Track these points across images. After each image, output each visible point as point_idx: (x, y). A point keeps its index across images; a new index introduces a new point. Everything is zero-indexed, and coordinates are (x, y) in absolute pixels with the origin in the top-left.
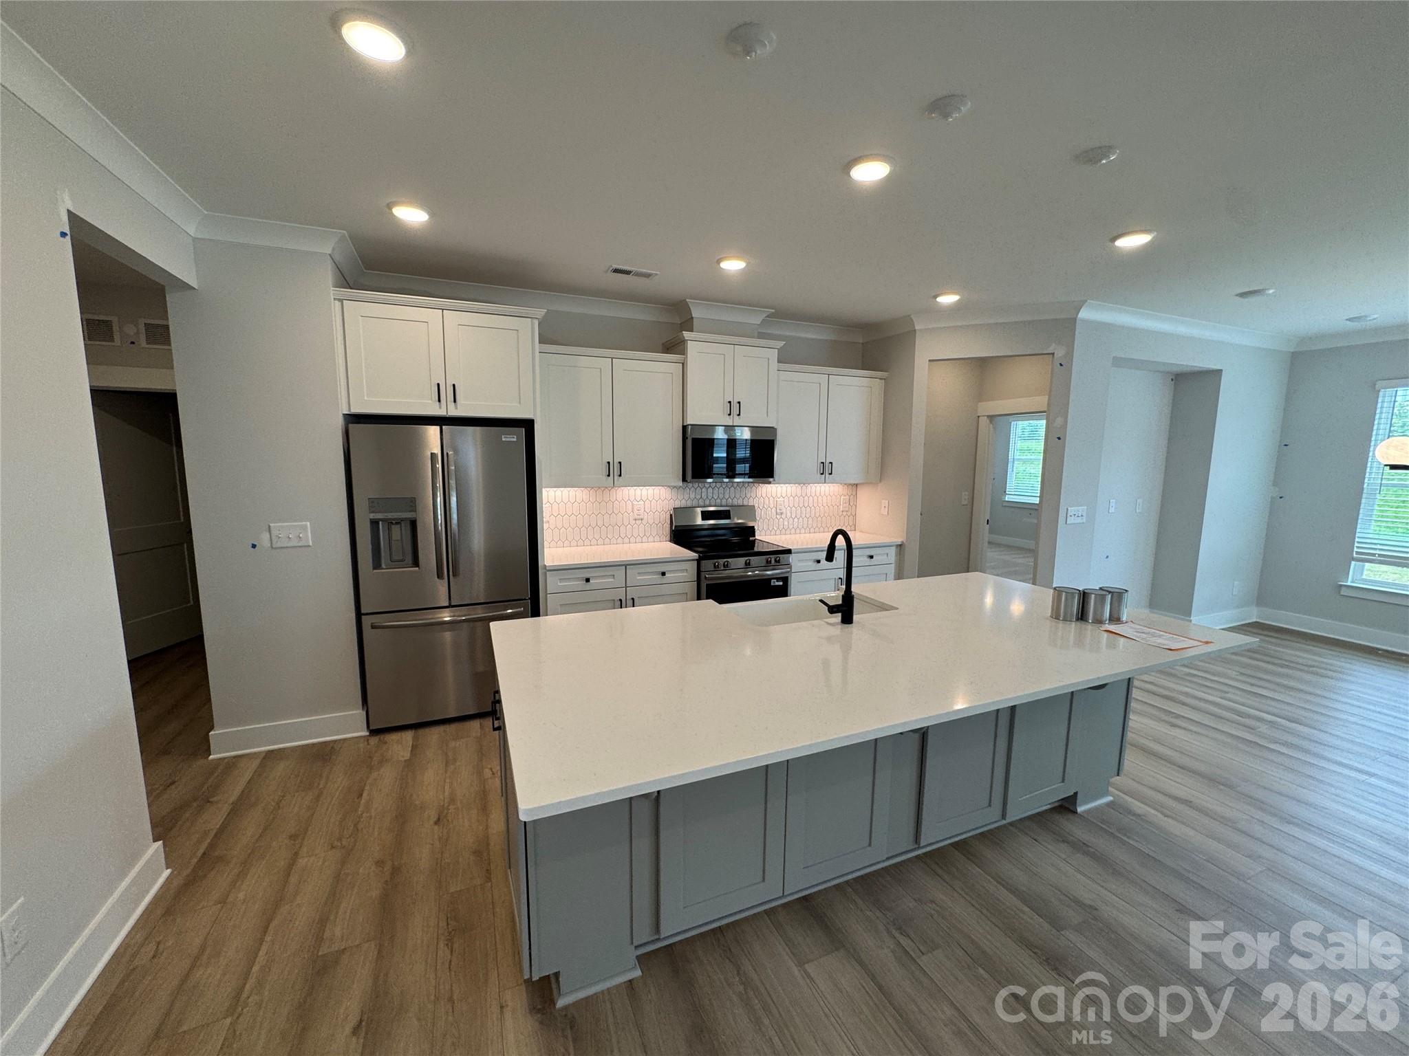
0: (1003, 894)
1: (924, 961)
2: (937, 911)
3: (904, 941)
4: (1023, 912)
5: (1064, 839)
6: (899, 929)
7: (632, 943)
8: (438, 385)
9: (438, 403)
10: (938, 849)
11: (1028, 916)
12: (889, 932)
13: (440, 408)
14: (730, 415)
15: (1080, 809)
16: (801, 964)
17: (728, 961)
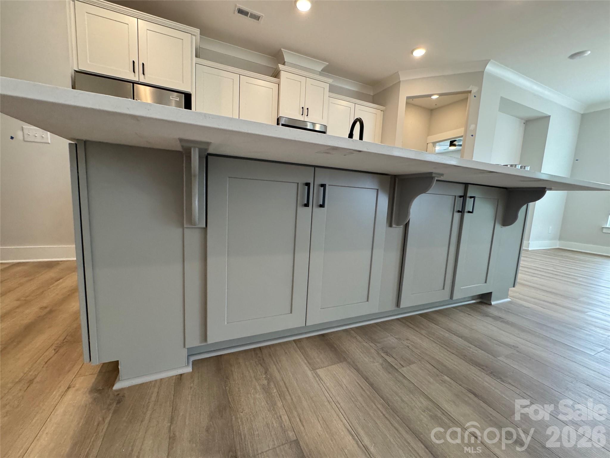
0: (455, 338)
1: (404, 370)
2: (412, 345)
3: (389, 359)
4: (470, 347)
5: (487, 315)
6: (387, 353)
7: (184, 346)
8: (134, 62)
9: (133, 73)
10: (411, 316)
11: (473, 349)
12: (378, 353)
13: (135, 76)
14: (302, 115)
15: (493, 303)
16: (314, 369)
17: (260, 365)
